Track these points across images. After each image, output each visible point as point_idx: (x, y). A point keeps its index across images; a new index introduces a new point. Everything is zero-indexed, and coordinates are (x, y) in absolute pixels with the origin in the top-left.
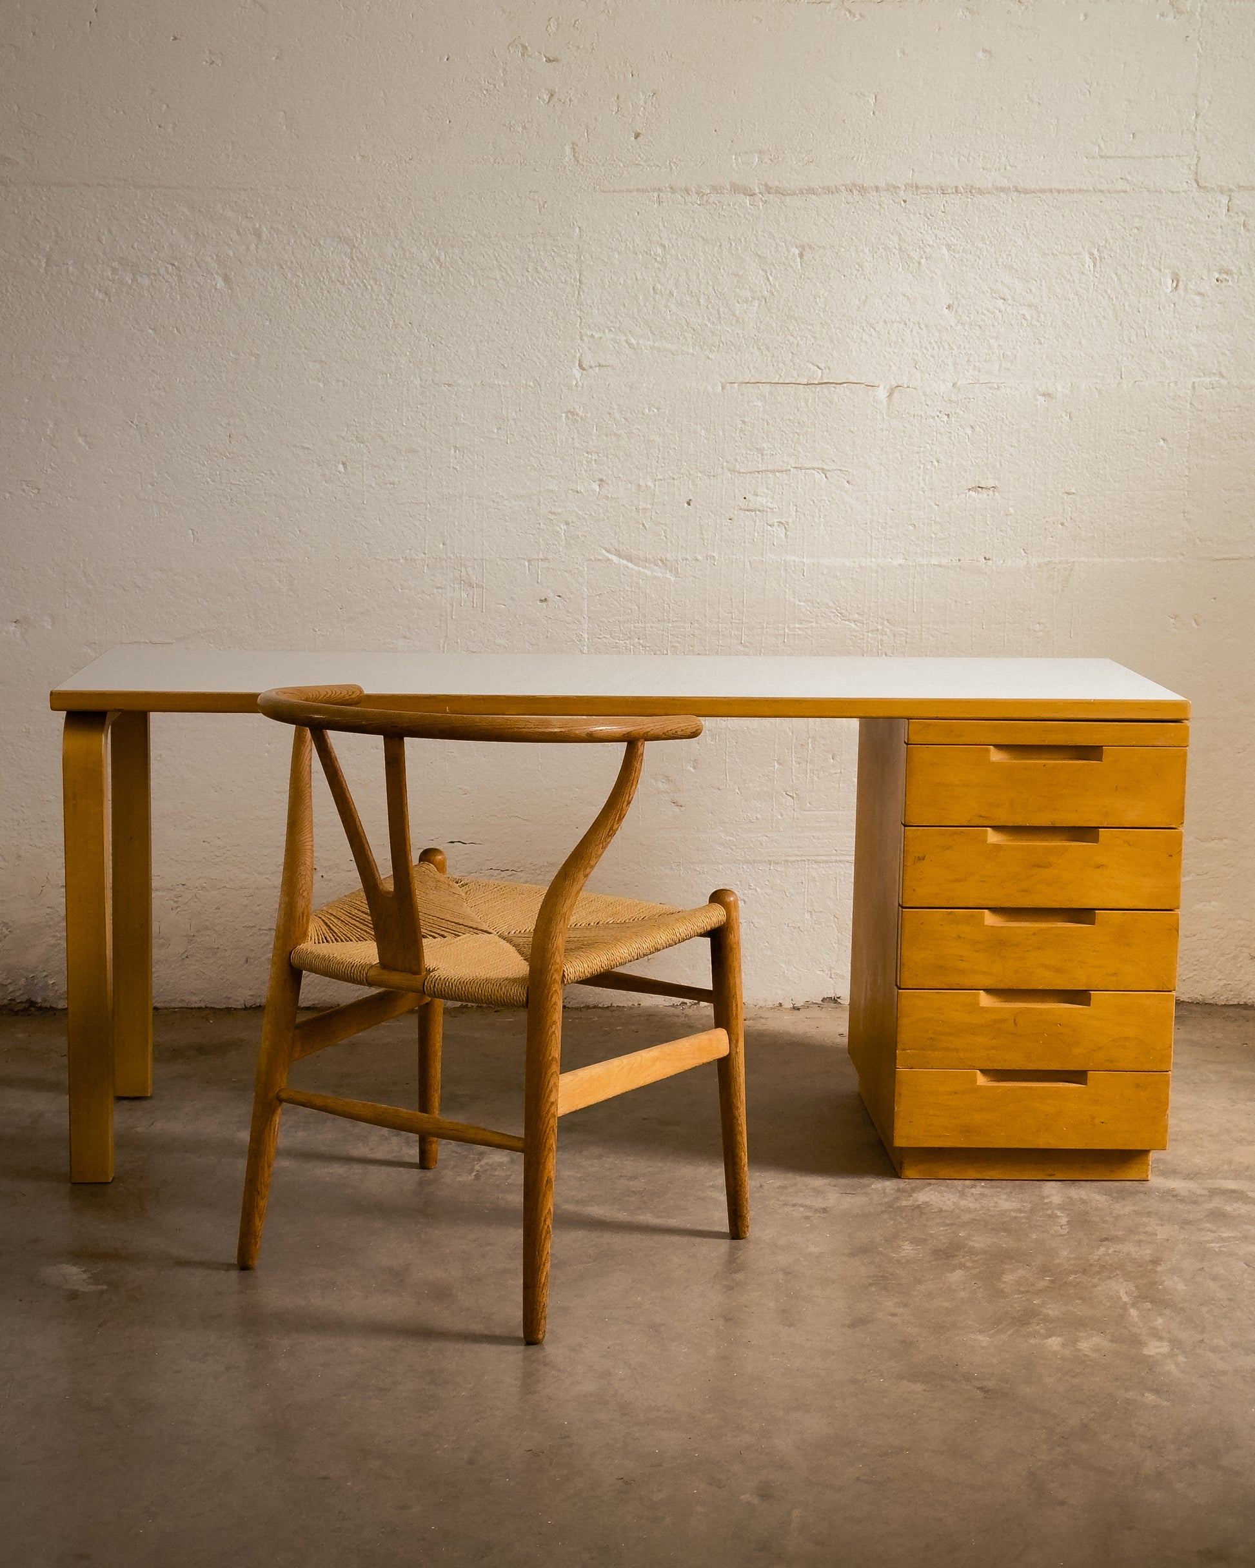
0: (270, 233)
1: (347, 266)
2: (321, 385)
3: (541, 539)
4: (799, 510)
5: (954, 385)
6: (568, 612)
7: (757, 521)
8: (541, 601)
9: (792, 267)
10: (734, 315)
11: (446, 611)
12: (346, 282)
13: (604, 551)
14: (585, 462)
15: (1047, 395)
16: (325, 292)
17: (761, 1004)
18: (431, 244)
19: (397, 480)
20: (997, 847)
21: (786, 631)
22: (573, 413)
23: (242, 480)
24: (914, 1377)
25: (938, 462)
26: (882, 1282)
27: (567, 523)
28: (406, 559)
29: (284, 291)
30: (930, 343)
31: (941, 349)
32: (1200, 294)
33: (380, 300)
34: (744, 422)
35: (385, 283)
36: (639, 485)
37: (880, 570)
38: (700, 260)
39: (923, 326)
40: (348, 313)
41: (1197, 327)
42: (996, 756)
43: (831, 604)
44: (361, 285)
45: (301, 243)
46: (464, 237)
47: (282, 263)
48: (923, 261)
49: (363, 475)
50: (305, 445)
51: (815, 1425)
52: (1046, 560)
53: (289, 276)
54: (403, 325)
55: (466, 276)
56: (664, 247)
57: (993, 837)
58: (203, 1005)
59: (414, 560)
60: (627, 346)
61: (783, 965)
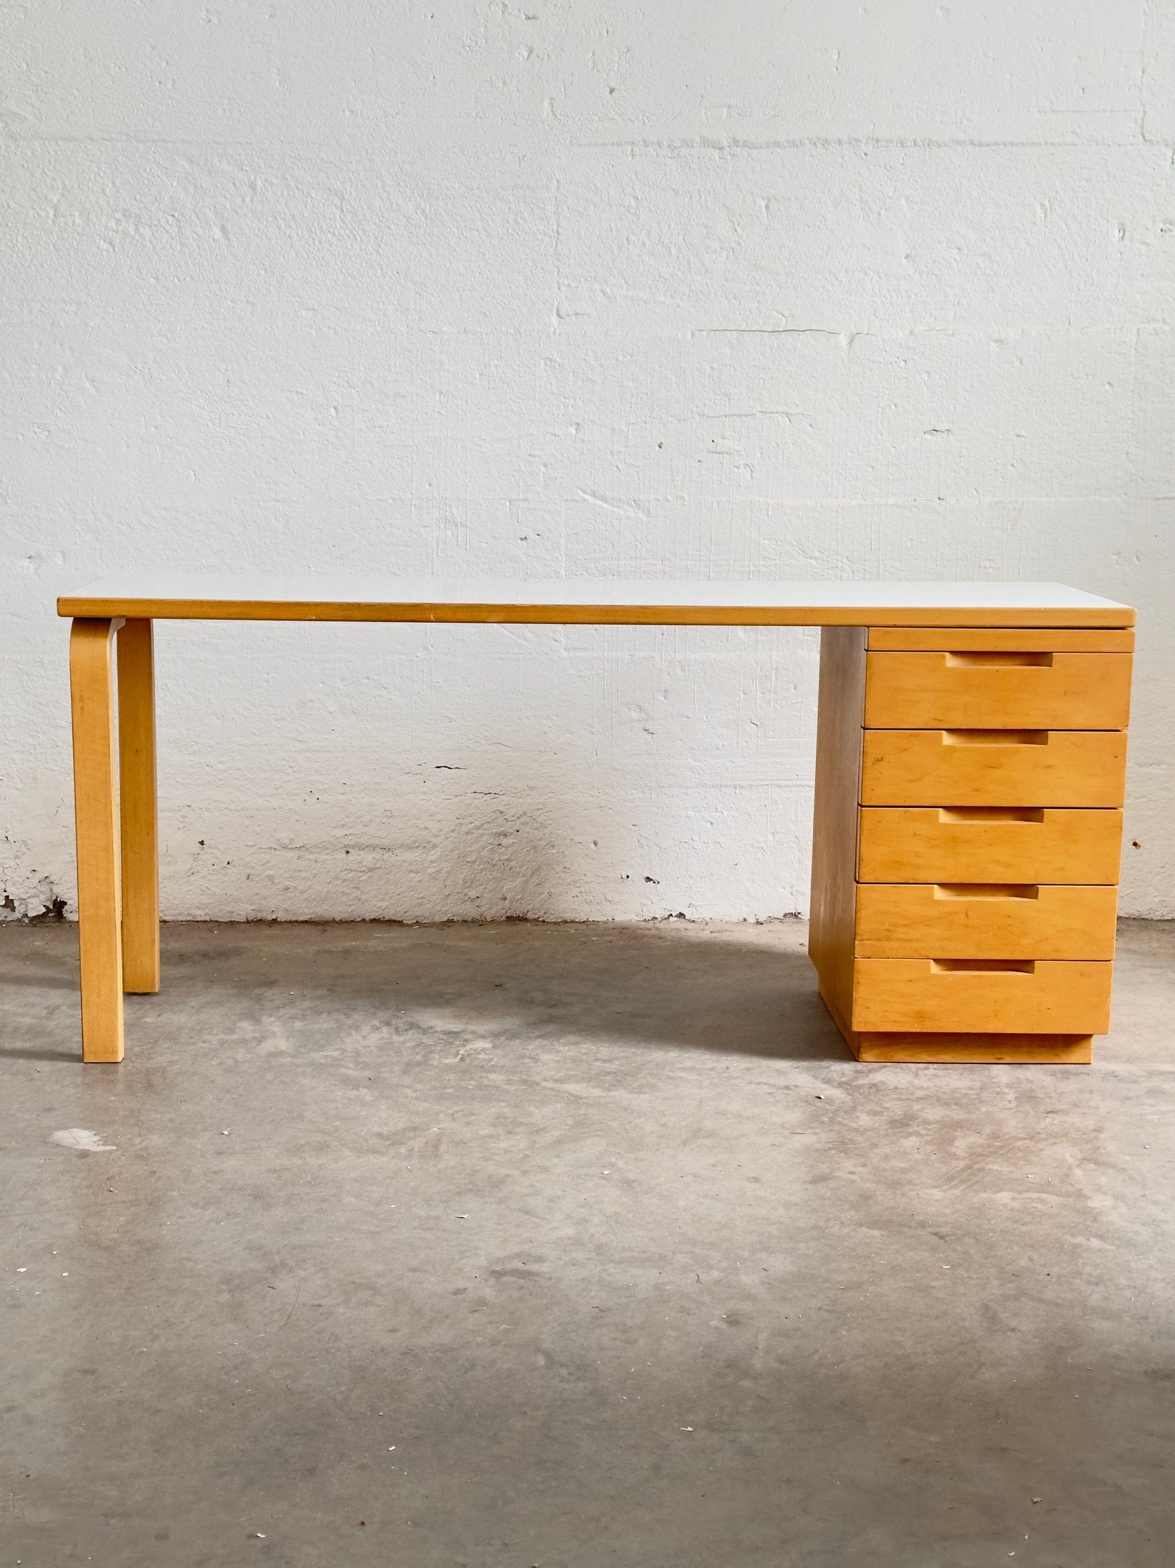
0: (265, 186)
1: (337, 217)
2: (314, 332)
3: (521, 481)
4: (763, 452)
5: (911, 332)
6: (547, 550)
7: (725, 463)
8: (522, 539)
9: (758, 218)
10: (704, 265)
11: (433, 550)
12: (336, 233)
13: (580, 493)
14: (562, 407)
15: (999, 341)
16: (317, 242)
17: (727, 919)
18: (416, 195)
19: (385, 423)
20: (952, 749)
21: (752, 568)
22: (551, 360)
23: (239, 423)
24: (873, 1224)
25: (896, 406)
26: (843, 1146)
27: (546, 466)
28: (394, 499)
29: (278, 241)
30: (889, 291)
31: (900, 298)
32: (1145, 243)
33: (369, 250)
34: (712, 368)
35: (374, 234)
36: (614, 429)
37: (840, 510)
38: (671, 212)
39: (882, 276)
40: (338, 263)
41: (1142, 275)
42: (951, 662)
43: (794, 543)
44: (351, 236)
45: (294, 196)
46: (448, 189)
47: (276, 214)
48: (883, 212)
49: (353, 418)
50: (300, 390)
51: (780, 1264)
52: (997, 499)
53: (283, 227)
54: (390, 275)
55: (450, 228)
56: (638, 199)
57: (947, 740)
58: (207, 918)
59: (402, 500)
60: (602, 295)
61: (748, 883)
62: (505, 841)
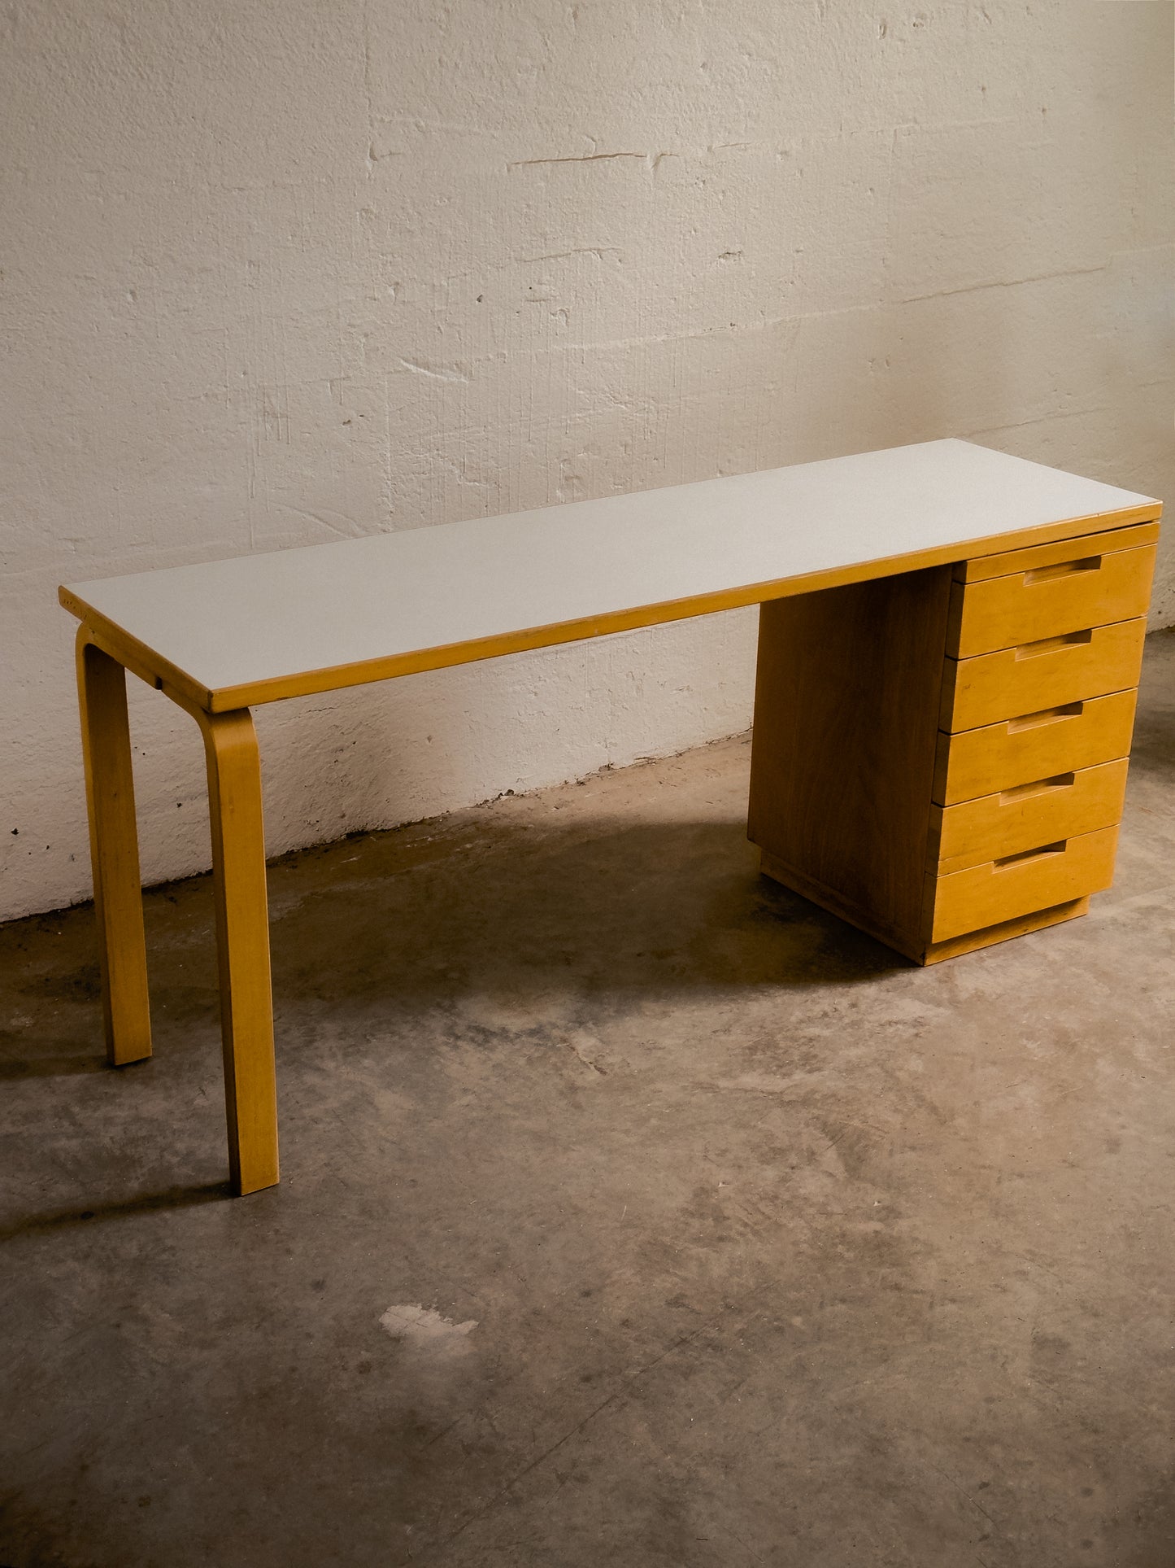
0: (27, 15)
1: (119, 51)
2: (101, 200)
3: (341, 356)
4: (578, 295)
5: (709, 149)
6: (372, 432)
7: (542, 311)
8: (344, 423)
9: (567, 29)
10: (516, 86)
11: (253, 450)
12: (119, 71)
13: (402, 361)
14: (380, 265)
15: (784, 153)
16: (96, 85)
17: (550, 785)
18: (210, 18)
19: (191, 306)
21: (569, 422)
22: (366, 211)
23: (20, 324)
25: (695, 231)
27: (366, 335)
28: (206, 395)
29: (49, 86)
30: (689, 105)
31: (698, 112)
32: (901, 40)
33: (159, 91)
34: (528, 206)
35: (162, 71)
36: (434, 285)
37: (647, 349)
38: (482, 26)
39: (682, 88)
40: (124, 110)
41: (899, 74)
43: (607, 389)
44: (136, 73)
45: (64, 26)
46: (245, 9)
47: (44, 51)
48: (683, 16)
49: (154, 304)
50: (88, 275)
52: (779, 319)
53: (54, 67)
54: (186, 121)
55: (250, 58)
56: (448, 12)
59: (216, 396)
60: (416, 129)
61: (568, 745)
62: (342, 756)
